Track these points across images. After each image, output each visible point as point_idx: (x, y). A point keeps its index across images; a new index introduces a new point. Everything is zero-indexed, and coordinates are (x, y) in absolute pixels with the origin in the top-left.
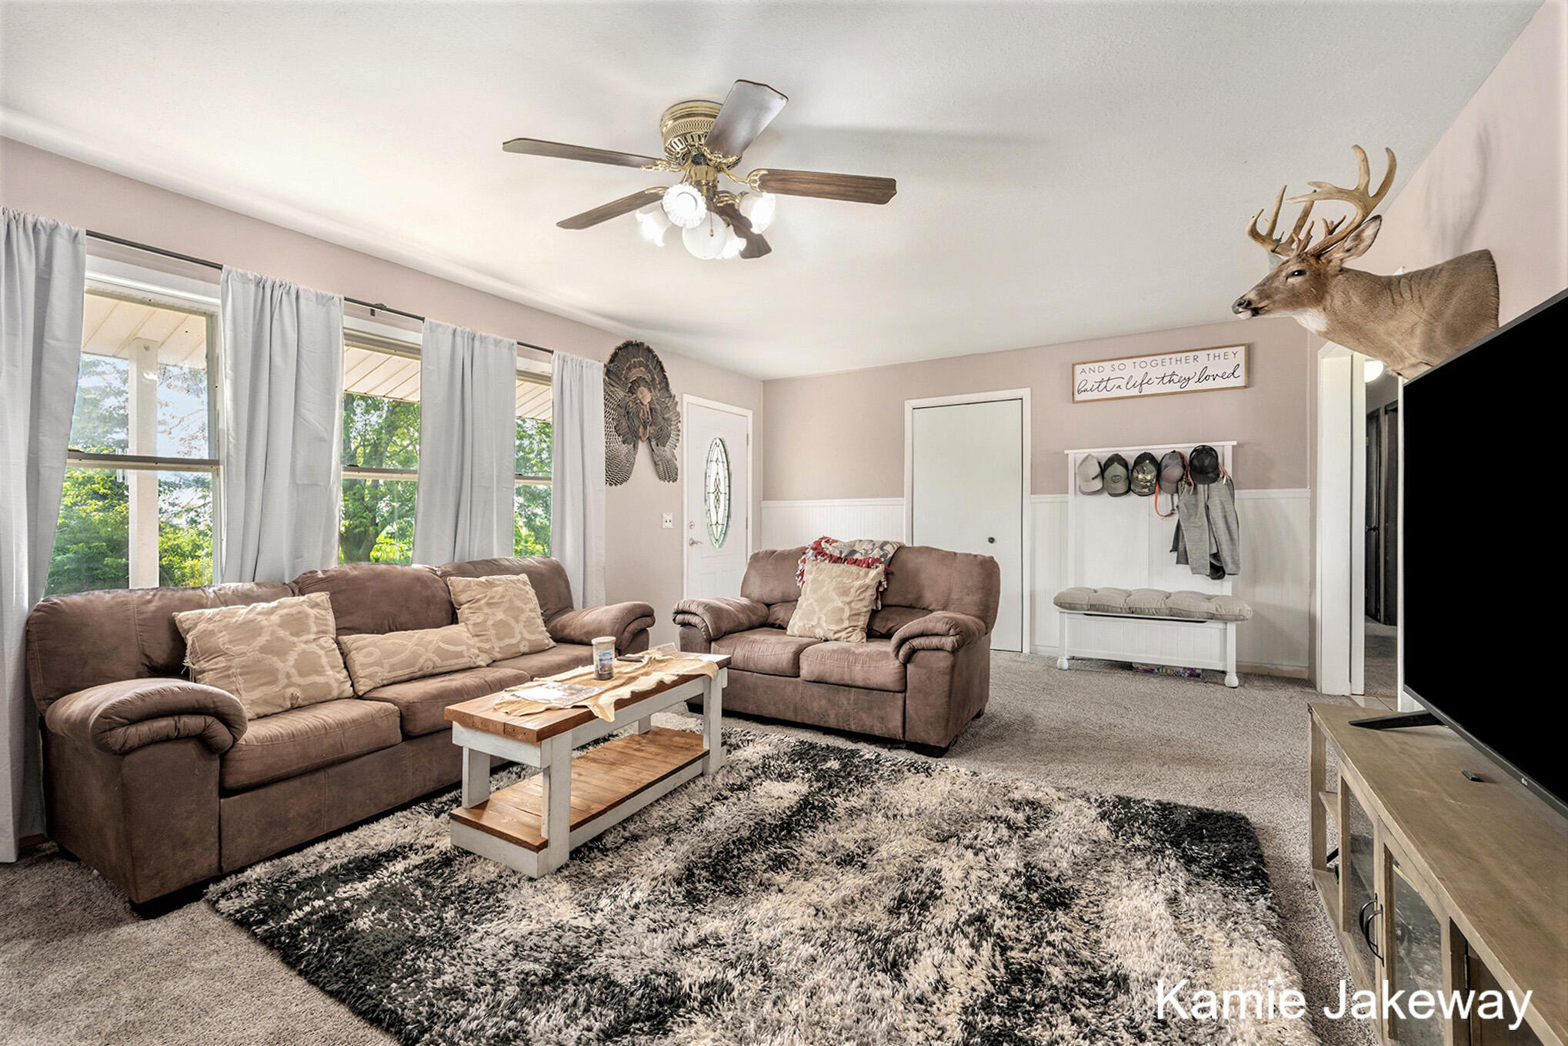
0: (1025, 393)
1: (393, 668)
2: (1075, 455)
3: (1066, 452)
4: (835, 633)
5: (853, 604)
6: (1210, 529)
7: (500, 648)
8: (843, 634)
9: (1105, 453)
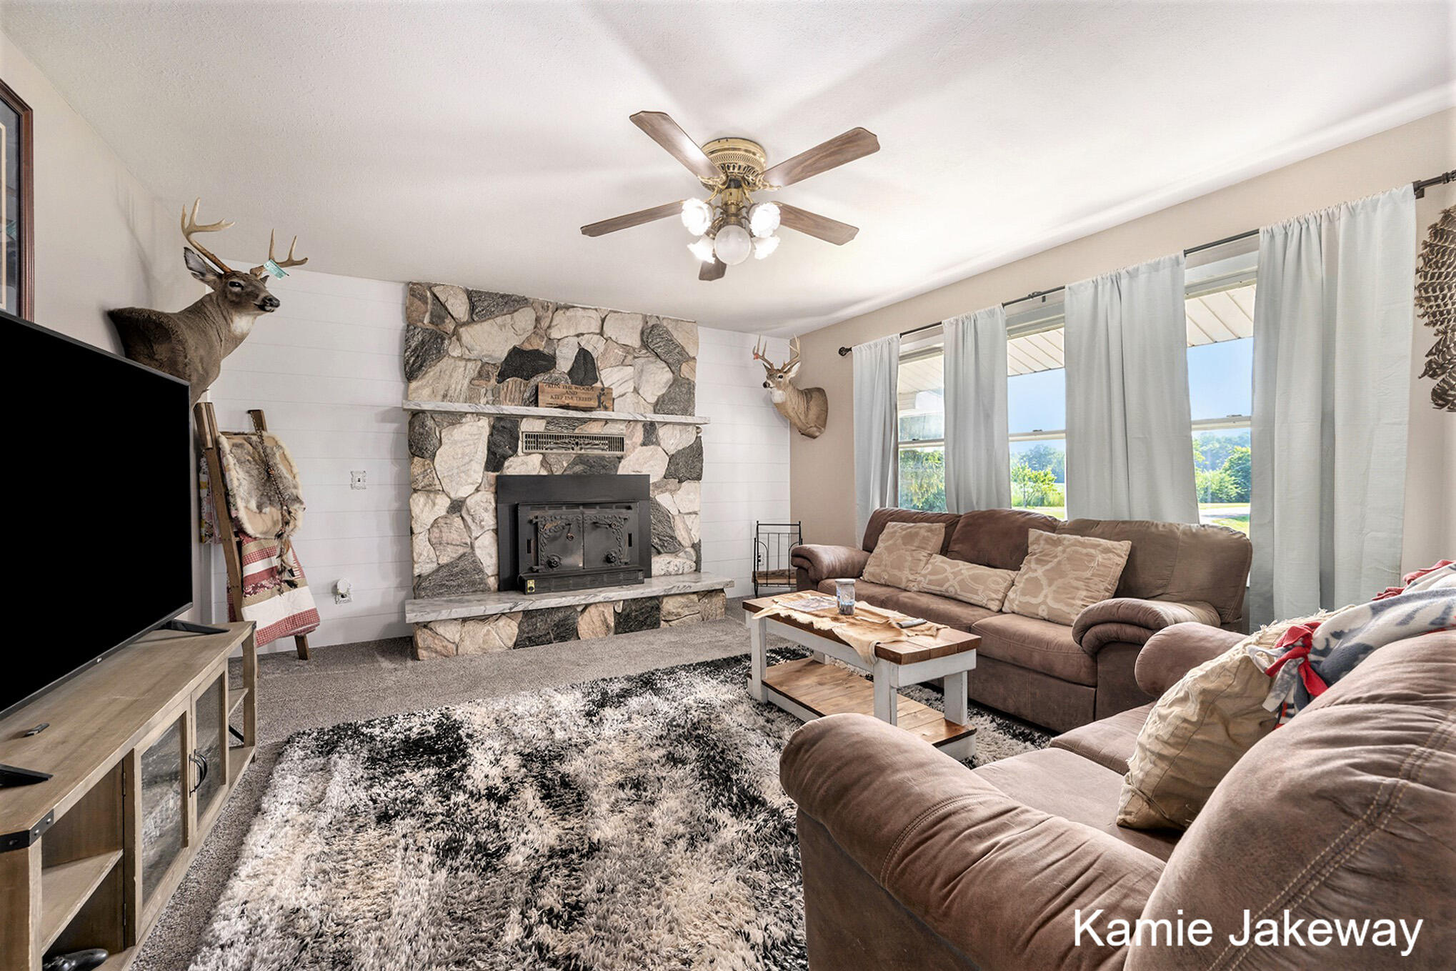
1: (930, 582)
7: (1020, 602)
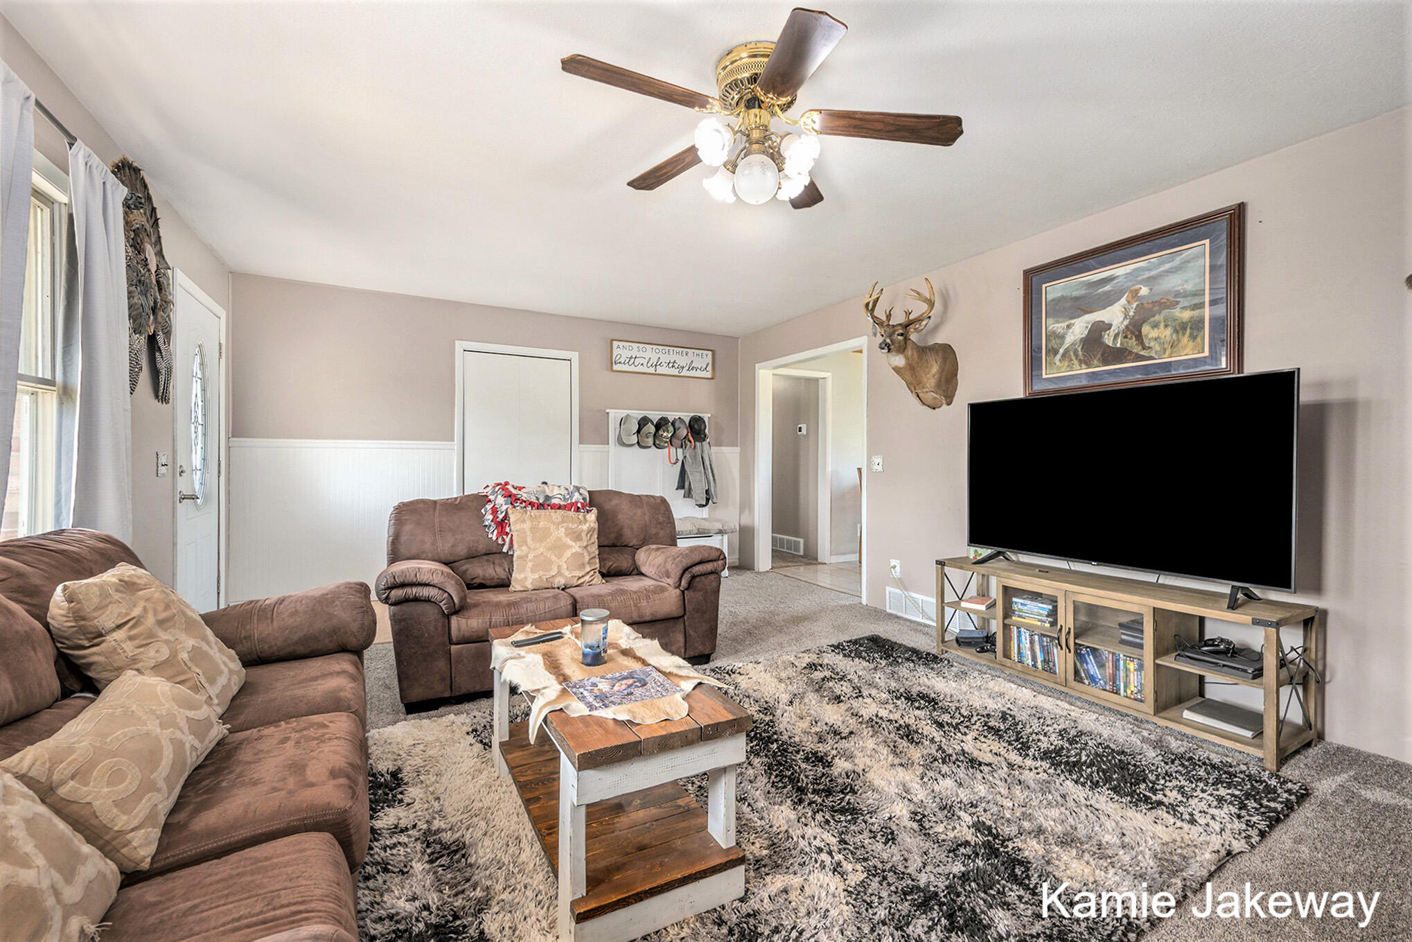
0: (574, 356)
2: (615, 415)
3: (607, 411)
4: (579, 578)
5: (589, 548)
6: (705, 473)
8: (587, 578)
9: (638, 414)
